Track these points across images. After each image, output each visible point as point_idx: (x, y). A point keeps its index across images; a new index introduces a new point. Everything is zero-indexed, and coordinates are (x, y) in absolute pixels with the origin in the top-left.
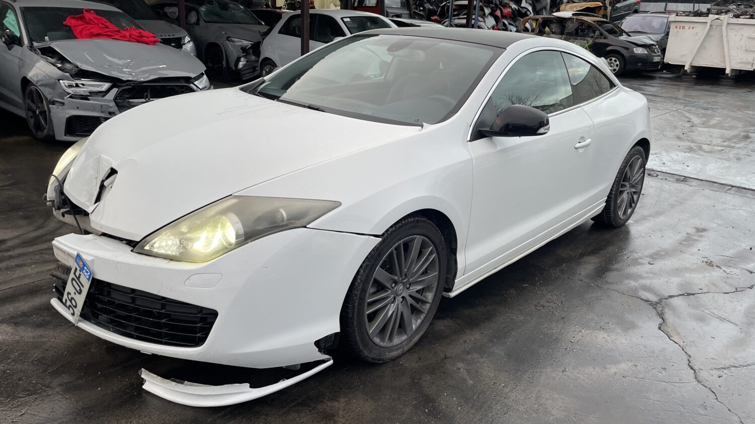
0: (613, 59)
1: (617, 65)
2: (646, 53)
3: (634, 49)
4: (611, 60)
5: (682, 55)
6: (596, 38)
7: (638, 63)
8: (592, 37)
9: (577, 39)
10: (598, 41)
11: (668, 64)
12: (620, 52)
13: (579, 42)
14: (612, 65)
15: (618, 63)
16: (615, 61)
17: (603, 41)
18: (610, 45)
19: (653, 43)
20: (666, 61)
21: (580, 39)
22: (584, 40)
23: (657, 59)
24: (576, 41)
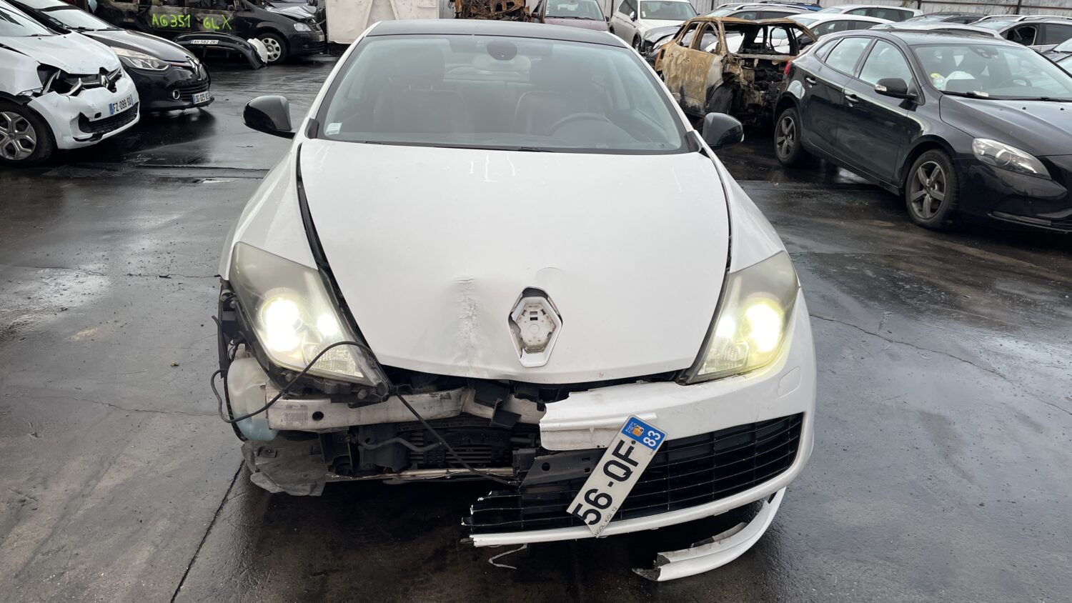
0: (270, 40)
1: (277, 49)
2: (310, 30)
3: (295, 25)
4: (267, 41)
5: (349, 32)
6: (238, 11)
7: (305, 44)
8: (231, 9)
9: (209, 13)
10: (240, 14)
11: (334, 44)
12: (277, 30)
13: (213, 17)
14: (270, 48)
15: (277, 45)
16: (273, 43)
17: (247, 15)
18: (260, 21)
19: (310, 15)
20: (330, 39)
21: (214, 13)
22: (221, 13)
23: (321, 38)
24: (208, 15)
